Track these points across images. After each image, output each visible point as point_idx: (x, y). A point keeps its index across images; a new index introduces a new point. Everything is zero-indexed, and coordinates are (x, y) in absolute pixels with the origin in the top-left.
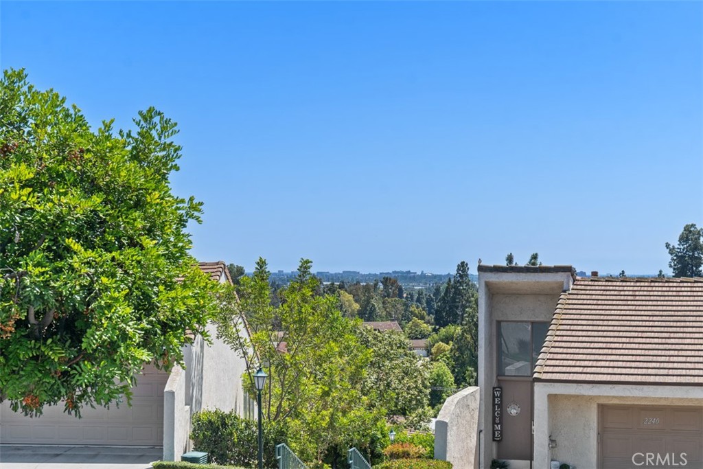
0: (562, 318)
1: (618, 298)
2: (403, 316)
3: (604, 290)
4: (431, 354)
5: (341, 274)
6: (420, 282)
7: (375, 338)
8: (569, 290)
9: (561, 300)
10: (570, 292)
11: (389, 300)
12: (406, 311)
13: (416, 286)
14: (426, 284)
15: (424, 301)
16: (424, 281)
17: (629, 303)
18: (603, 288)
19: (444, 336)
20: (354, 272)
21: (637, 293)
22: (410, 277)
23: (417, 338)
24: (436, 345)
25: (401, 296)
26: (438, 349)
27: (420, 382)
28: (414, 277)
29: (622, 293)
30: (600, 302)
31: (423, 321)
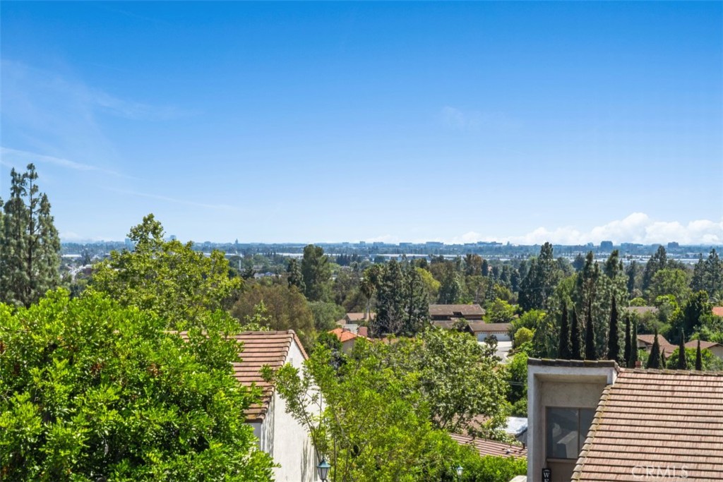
0: (603, 416)
1: (658, 393)
2: (486, 295)
3: (645, 384)
4: (514, 339)
5: (425, 245)
6: (506, 254)
7: (450, 343)
8: (612, 384)
9: (603, 396)
10: (613, 386)
11: (472, 278)
12: (489, 289)
13: (501, 258)
14: (512, 255)
15: (508, 278)
16: (510, 252)
17: (668, 399)
18: (644, 381)
19: (526, 321)
20: (438, 243)
21: (676, 388)
22: (496, 248)
23: (499, 322)
24: (519, 330)
25: (485, 272)
26: (521, 335)
27: (495, 387)
28: (500, 248)
29: (662, 388)
30: (640, 398)
31: (507, 302)
